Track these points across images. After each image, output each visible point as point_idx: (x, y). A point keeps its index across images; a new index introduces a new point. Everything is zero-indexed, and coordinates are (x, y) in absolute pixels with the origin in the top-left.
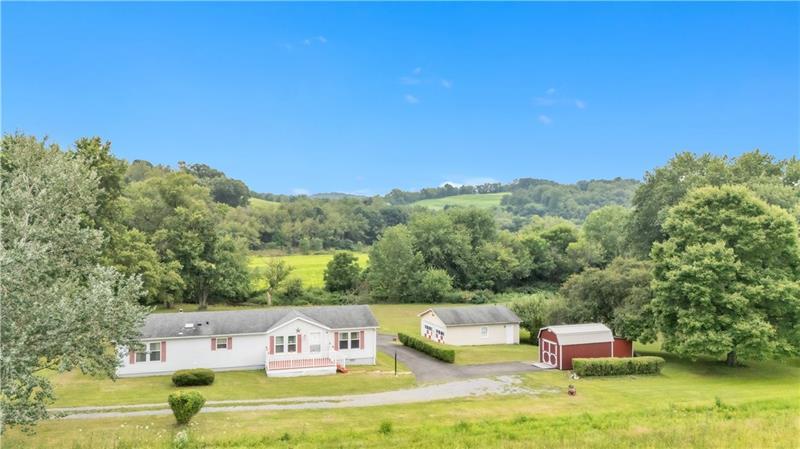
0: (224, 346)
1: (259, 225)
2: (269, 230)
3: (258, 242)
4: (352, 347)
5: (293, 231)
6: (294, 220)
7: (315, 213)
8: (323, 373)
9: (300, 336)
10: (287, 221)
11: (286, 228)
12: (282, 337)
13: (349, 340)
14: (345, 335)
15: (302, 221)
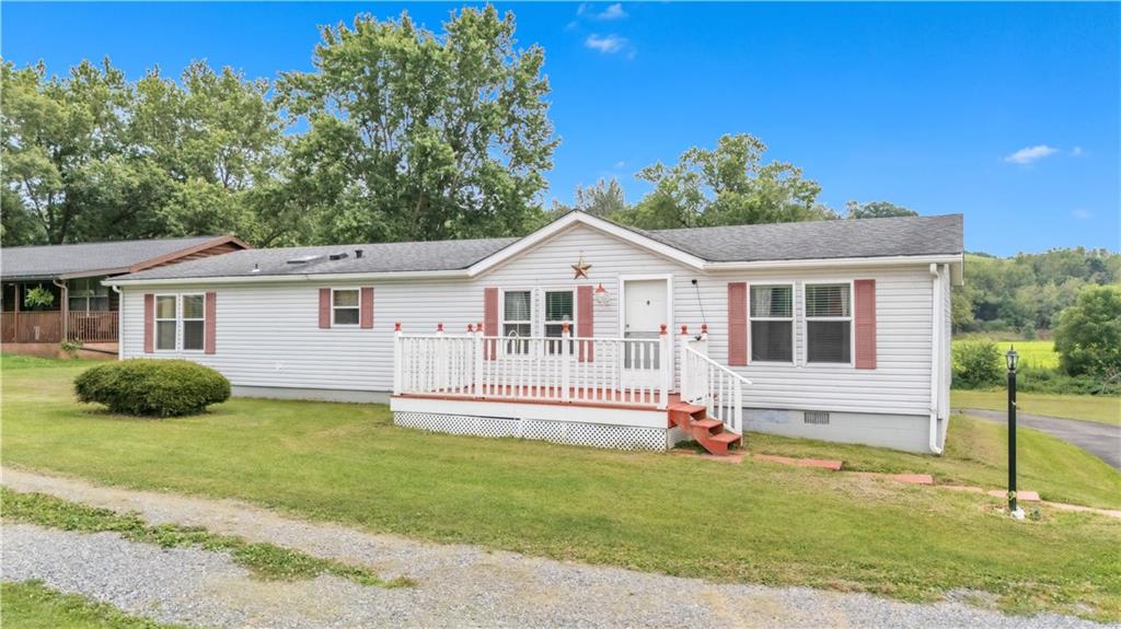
0: (352, 317)
1: (972, 291)
2: (992, 299)
3: (970, 318)
4: (813, 356)
5: (1040, 301)
6: (1042, 283)
7: (1087, 268)
8: (603, 438)
10: (1029, 284)
11: (1025, 297)
12: (526, 295)
13: (800, 320)
14: (780, 298)
15: (1059, 284)
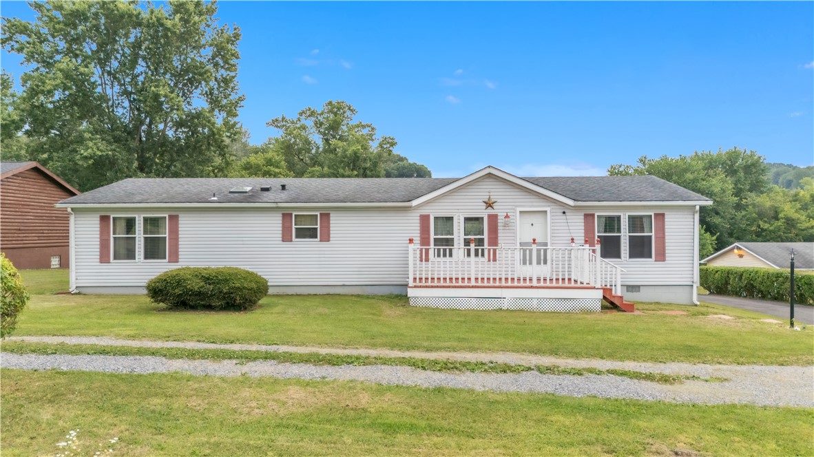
0: (311, 234)
4: (633, 255)
8: (561, 307)
9: (493, 219)
12: (450, 219)
13: (625, 235)
14: (613, 220)
